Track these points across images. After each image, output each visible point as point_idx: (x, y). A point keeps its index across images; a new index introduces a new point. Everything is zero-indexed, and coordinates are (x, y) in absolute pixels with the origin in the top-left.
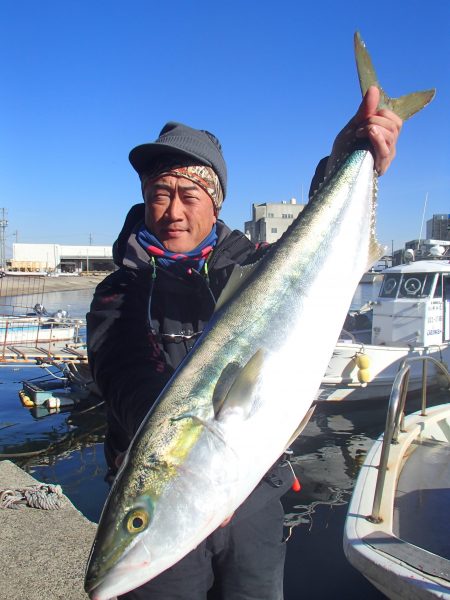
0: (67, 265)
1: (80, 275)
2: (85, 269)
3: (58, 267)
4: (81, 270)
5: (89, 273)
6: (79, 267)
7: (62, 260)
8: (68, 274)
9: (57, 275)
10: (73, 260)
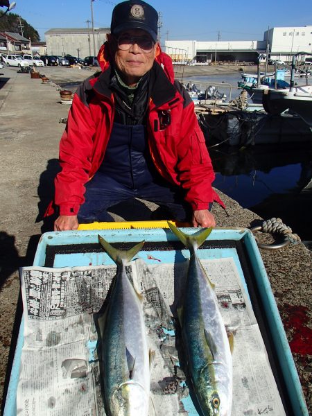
0: (201, 57)
1: (210, 64)
2: (213, 61)
3: (194, 59)
4: (210, 61)
5: (216, 63)
6: (209, 59)
7: (198, 53)
8: (201, 64)
9: (194, 65)
10: (205, 53)
